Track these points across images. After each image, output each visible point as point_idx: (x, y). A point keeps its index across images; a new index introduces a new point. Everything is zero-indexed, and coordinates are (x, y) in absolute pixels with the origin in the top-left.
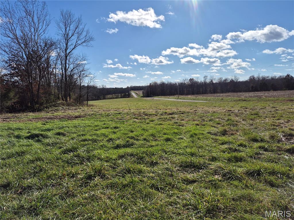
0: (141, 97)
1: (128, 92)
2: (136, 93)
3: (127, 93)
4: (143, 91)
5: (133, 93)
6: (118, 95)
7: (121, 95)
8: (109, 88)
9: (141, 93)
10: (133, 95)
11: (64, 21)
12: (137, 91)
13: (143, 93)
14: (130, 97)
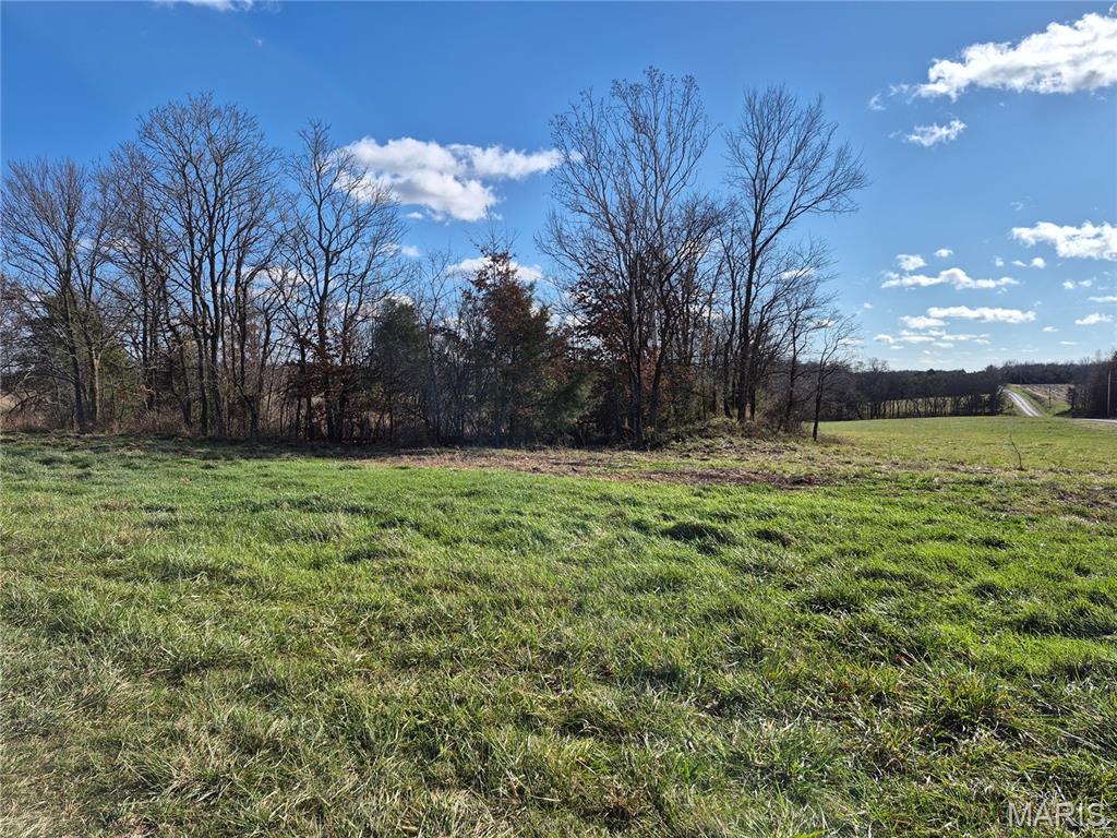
0: (1058, 415)
1: (993, 390)
2: (1036, 398)
3: (987, 396)
4: (1072, 386)
5: (1017, 397)
6: (940, 400)
7: (957, 403)
8: (900, 372)
9: (1059, 396)
10: (1018, 403)
11: (757, 132)
12: (1036, 387)
13: (1072, 395)
14: (1001, 413)
